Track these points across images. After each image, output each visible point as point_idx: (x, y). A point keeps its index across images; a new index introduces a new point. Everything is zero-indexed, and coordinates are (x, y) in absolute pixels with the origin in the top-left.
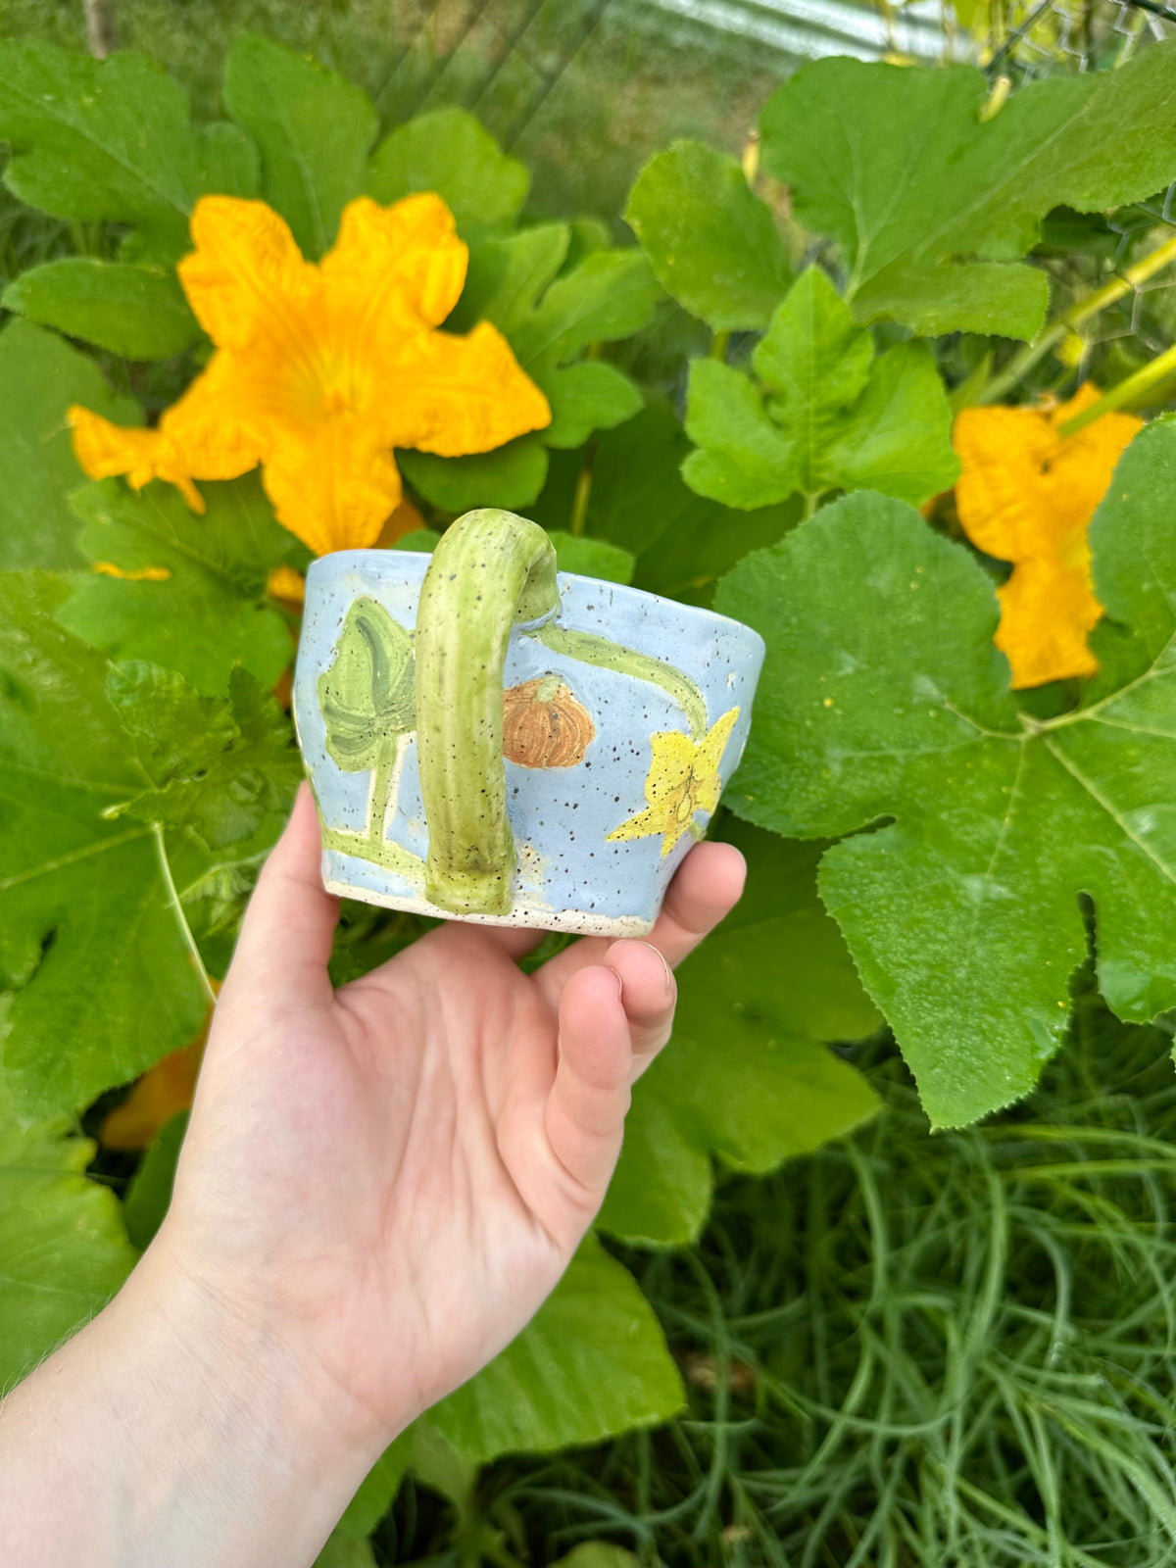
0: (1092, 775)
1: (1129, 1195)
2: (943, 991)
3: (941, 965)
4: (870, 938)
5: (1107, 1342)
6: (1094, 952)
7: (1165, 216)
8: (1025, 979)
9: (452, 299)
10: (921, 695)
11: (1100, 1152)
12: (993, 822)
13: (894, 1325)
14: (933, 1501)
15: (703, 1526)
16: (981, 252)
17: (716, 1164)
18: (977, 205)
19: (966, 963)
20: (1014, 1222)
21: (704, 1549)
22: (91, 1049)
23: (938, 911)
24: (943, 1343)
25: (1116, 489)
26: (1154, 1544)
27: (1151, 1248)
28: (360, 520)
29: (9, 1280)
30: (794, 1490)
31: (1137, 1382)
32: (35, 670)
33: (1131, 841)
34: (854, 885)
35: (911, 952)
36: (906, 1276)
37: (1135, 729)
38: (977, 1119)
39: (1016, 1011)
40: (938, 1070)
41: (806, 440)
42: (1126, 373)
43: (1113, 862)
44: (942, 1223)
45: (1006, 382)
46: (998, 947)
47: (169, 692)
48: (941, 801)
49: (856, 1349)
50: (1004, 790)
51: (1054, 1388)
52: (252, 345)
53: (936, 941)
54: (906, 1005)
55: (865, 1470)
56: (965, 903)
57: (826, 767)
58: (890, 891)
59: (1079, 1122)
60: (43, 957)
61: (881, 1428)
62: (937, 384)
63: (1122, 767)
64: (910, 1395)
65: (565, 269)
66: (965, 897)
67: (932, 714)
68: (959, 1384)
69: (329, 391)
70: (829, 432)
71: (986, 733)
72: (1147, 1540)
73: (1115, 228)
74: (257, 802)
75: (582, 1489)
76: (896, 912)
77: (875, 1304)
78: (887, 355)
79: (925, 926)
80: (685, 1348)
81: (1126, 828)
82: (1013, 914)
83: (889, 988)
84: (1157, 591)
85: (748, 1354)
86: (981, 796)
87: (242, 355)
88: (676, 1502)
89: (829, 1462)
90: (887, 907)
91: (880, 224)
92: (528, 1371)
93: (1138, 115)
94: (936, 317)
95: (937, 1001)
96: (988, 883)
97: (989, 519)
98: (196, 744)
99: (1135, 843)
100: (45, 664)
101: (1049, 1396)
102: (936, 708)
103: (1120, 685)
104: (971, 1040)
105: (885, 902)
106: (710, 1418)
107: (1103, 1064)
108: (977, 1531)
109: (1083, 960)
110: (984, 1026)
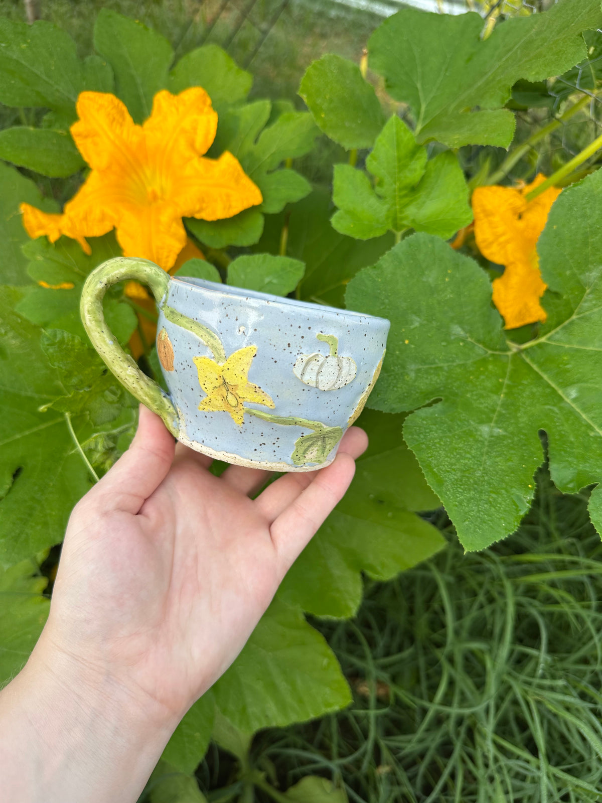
0: (545, 371)
1: (577, 589)
2: (469, 483)
3: (468, 470)
4: (430, 459)
5: (569, 664)
6: (548, 459)
7: (577, 87)
8: (512, 475)
9: (211, 140)
10: (455, 334)
11: (562, 566)
12: (495, 397)
13: (459, 659)
14: (482, 747)
15: (365, 765)
16: (482, 105)
17: (365, 578)
18: (480, 83)
19: (481, 468)
20: (519, 605)
21: (367, 778)
22: (39, 527)
23: (466, 443)
24: (484, 667)
25: (550, 223)
26: (594, 764)
27: (589, 616)
28: (165, 254)
29: (6, 650)
30: (410, 745)
31: (584, 685)
32: (6, 338)
33: (566, 403)
34: (422, 433)
35: (452, 464)
36: (464, 634)
37: (567, 346)
38: (488, 546)
39: (507, 491)
40: (467, 523)
41: (395, 204)
42: (557, 167)
43: (557, 414)
44: (481, 607)
45: (499, 175)
46: (498, 459)
47: (73, 345)
48: (467, 388)
49: (439, 673)
50: (500, 380)
51: (541, 687)
52: (109, 167)
53: (465, 458)
54: (450, 491)
55: (447, 734)
56: (480, 439)
57: (407, 374)
58: (441, 435)
59: (547, 552)
60: (13, 483)
61: (454, 711)
62: (461, 176)
63: (561, 366)
64: (468, 694)
65: (269, 123)
66: (481, 436)
67: (461, 344)
68: (492, 688)
69: (149, 189)
70: (406, 200)
71: (490, 352)
72: (590, 762)
73: (552, 94)
74: (118, 402)
75: (304, 749)
76: (444, 445)
77: (448, 648)
78: (434, 159)
79: (460, 451)
80: (354, 676)
81: (564, 396)
82: (505, 442)
83: (440, 483)
84: (574, 275)
85: (385, 676)
86: (488, 384)
87: (104, 172)
88: (351, 753)
89: (428, 730)
90: (439, 443)
91: (432, 95)
92: (272, 687)
93: (559, 32)
94: (458, 139)
95: (466, 488)
96: (493, 427)
97: (491, 243)
98: (86, 372)
99: (568, 404)
100: (11, 334)
101: (538, 691)
102: (463, 341)
103: (558, 324)
104: (484, 507)
105: (438, 440)
106: (366, 708)
107: (562, 525)
108: (503, 761)
109: (542, 464)
110: (490, 499)
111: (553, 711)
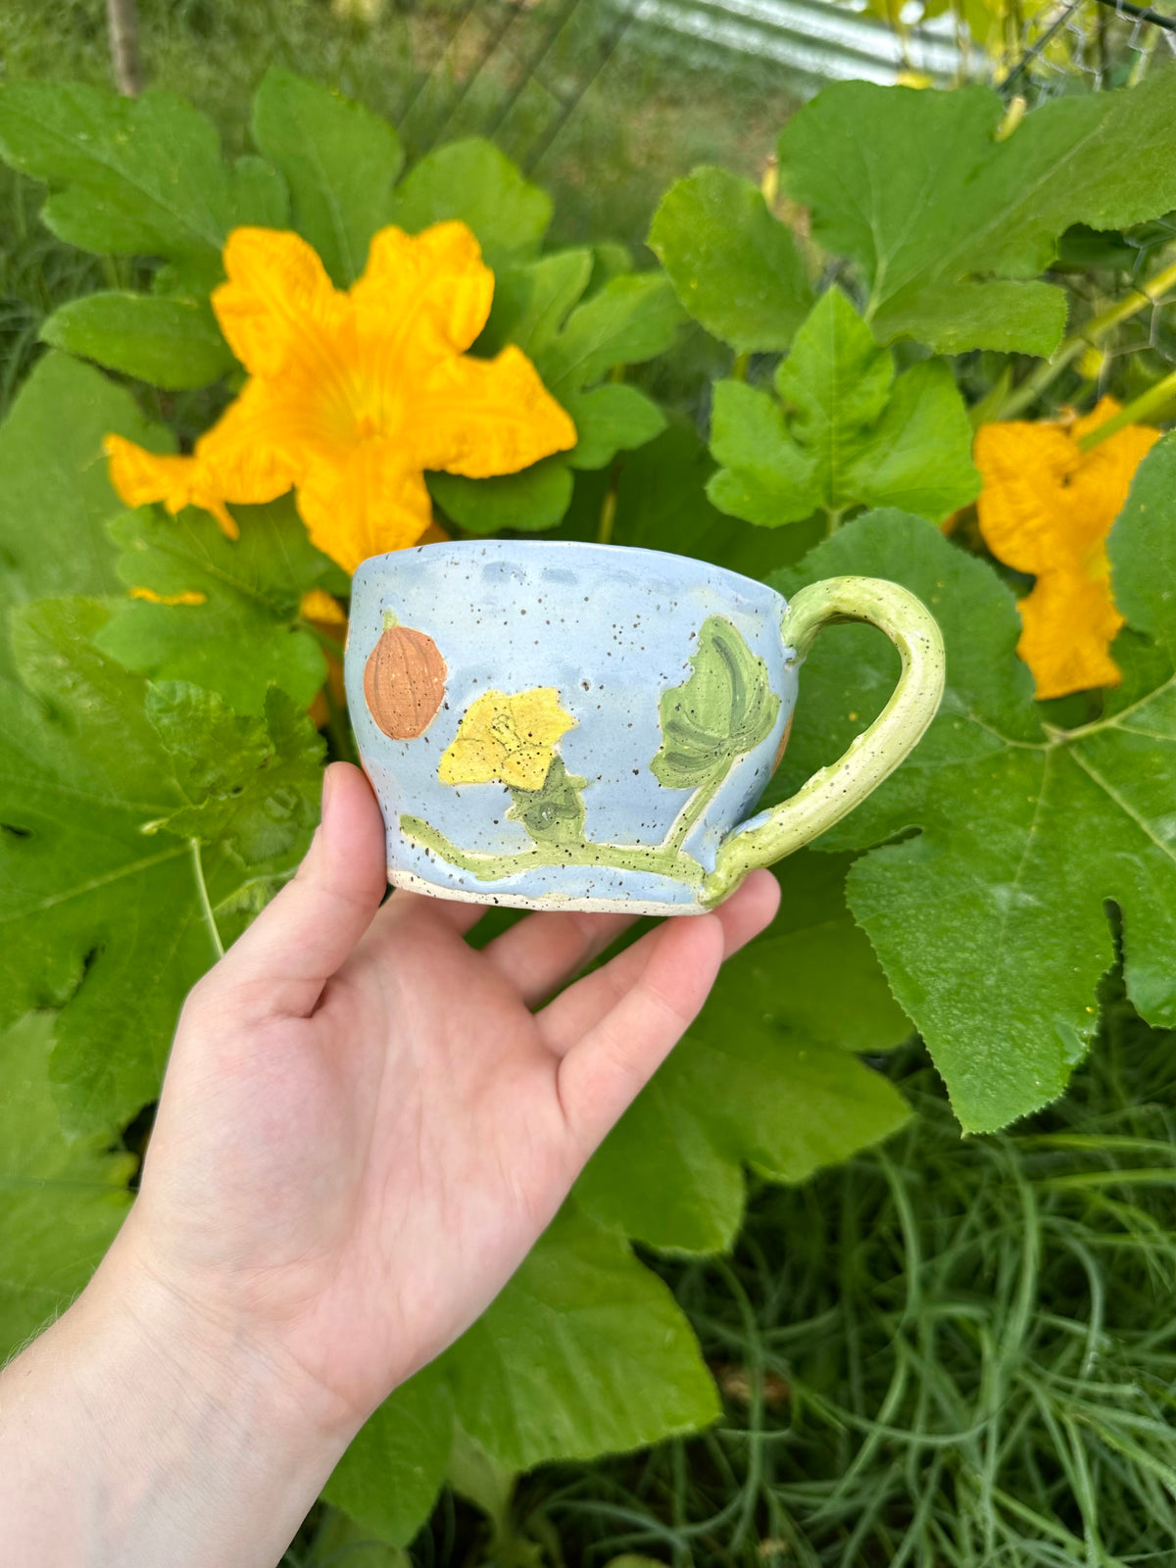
0: (1116, 784)
1: (1162, 1204)
2: (972, 998)
3: (971, 973)
4: (899, 948)
5: (1141, 1353)
6: (1121, 958)
8: (1054, 986)
9: (479, 325)
11: (1132, 1161)
12: (1020, 832)
13: (927, 1335)
14: (970, 1512)
15: (739, 1539)
16: (999, 271)
17: (749, 1175)
18: (993, 225)
19: (995, 970)
20: (1047, 1232)
21: (740, 1562)
22: (132, 1063)
23: (966, 920)
24: (978, 1355)
25: (1135, 498)
30: (829, 1501)
31: (1173, 1392)
32: (75, 695)
33: (1157, 847)
34: (883, 896)
35: (939, 960)
36: (939, 1286)
37: (1159, 737)
38: (1008, 1123)
39: (1044, 1017)
40: (968, 1076)
41: (828, 458)
42: (1145, 386)
43: (1139, 868)
44: (974, 1233)
45: (1025, 396)
46: (1027, 954)
47: (206, 711)
48: (968, 812)
49: (890, 1361)
50: (1030, 799)
51: (1089, 1398)
52: (285, 372)
53: (964, 949)
54: (936, 1012)
55: (901, 1482)
56: (993, 912)
58: (919, 901)
59: (1109, 1132)
60: (85, 974)
61: (917, 1439)
62: (957, 400)
63: (1146, 775)
64: (945, 1406)
65: (587, 294)
66: (993, 906)
67: (956, 725)
68: (994, 1394)
69: (360, 415)
70: (851, 450)
71: (1010, 743)
73: (1132, 243)
74: (291, 818)
75: (619, 1501)
76: (924, 922)
77: (909, 1315)
78: (908, 373)
79: (954, 935)
80: (720, 1359)
81: (1152, 835)
82: (1040, 921)
83: (919, 997)
85: (781, 1364)
86: (1007, 806)
87: (274, 381)
88: (710, 1515)
89: (864, 1473)
90: (915, 917)
91: (899, 244)
92: (564, 1381)
93: (1152, 134)
94: (955, 335)
95: (967, 1008)
96: (1016, 891)
97: (1011, 532)
98: (232, 762)
99: (1161, 849)
100: (84, 688)
101: (1085, 1406)
102: (961, 719)
103: (1144, 693)
104: (1000, 1046)
105: (914, 912)
106: (745, 1427)
107: (1133, 1074)
108: (1014, 1542)
109: (1110, 966)
110: (1013, 1032)
111: (1110, 1444)
